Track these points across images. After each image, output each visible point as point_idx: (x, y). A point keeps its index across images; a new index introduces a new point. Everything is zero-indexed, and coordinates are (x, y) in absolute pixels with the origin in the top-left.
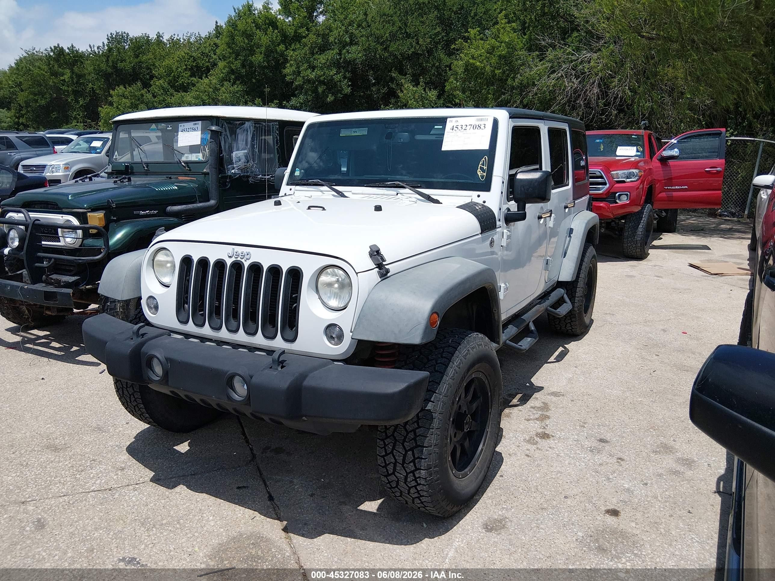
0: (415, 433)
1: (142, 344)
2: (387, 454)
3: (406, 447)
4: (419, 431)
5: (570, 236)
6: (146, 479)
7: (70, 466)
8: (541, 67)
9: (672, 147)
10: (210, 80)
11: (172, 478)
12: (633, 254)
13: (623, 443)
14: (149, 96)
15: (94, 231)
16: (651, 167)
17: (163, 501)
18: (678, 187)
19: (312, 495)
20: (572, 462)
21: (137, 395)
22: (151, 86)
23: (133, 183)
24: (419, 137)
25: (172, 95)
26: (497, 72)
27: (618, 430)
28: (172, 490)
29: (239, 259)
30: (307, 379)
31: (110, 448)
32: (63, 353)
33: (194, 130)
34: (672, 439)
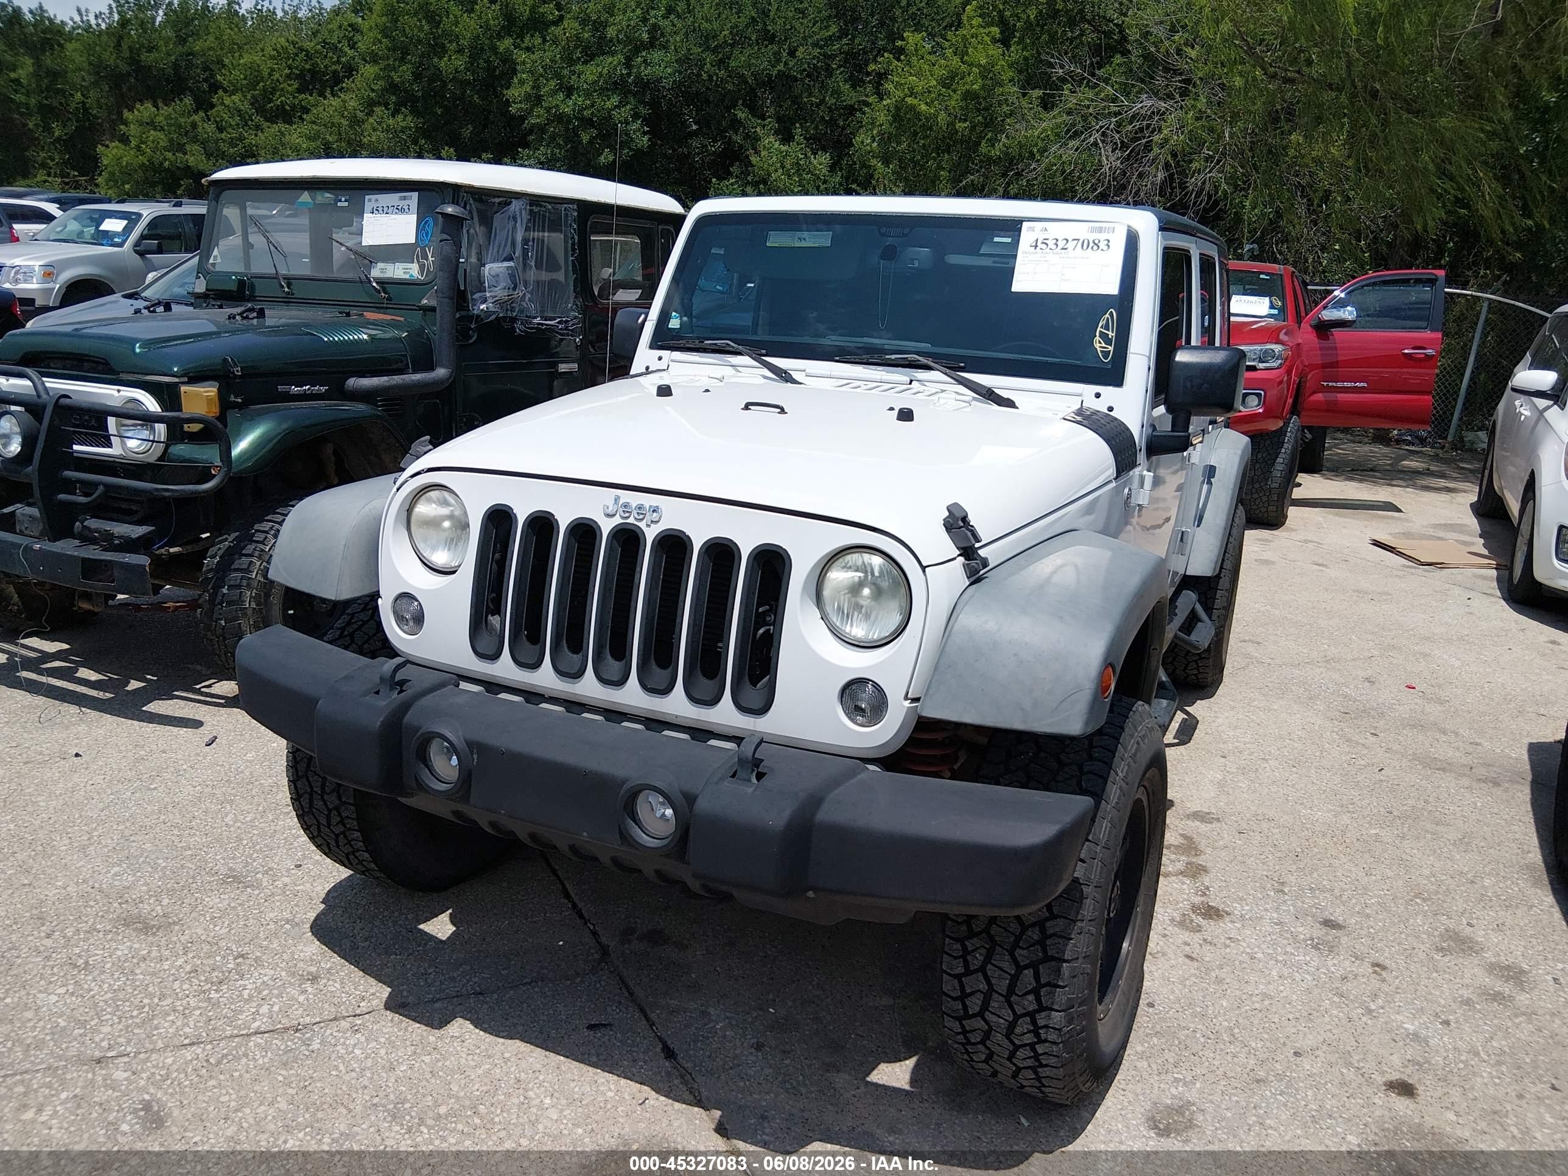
0: (1043, 930)
1: (405, 707)
2: (968, 972)
3: (1019, 959)
4: (1052, 927)
5: (1210, 483)
6: (375, 1003)
7: (188, 968)
8: (1049, 123)
9: (1341, 304)
10: (344, 101)
11: (434, 1001)
12: (1260, 515)
13: (1372, 930)
14: (210, 128)
15: (196, 427)
16: (1300, 341)
17: (427, 1059)
18: (1350, 385)
19: (759, 1047)
20: (1286, 972)
21: (349, 812)
22: (212, 106)
23: (269, 322)
24: (954, 259)
25: (258, 128)
26: (960, 126)
27: (1354, 901)
28: (442, 1031)
29: (631, 520)
30: (825, 806)
31: (272, 926)
32: (109, 695)
33: (402, 211)
34: (1465, 922)
